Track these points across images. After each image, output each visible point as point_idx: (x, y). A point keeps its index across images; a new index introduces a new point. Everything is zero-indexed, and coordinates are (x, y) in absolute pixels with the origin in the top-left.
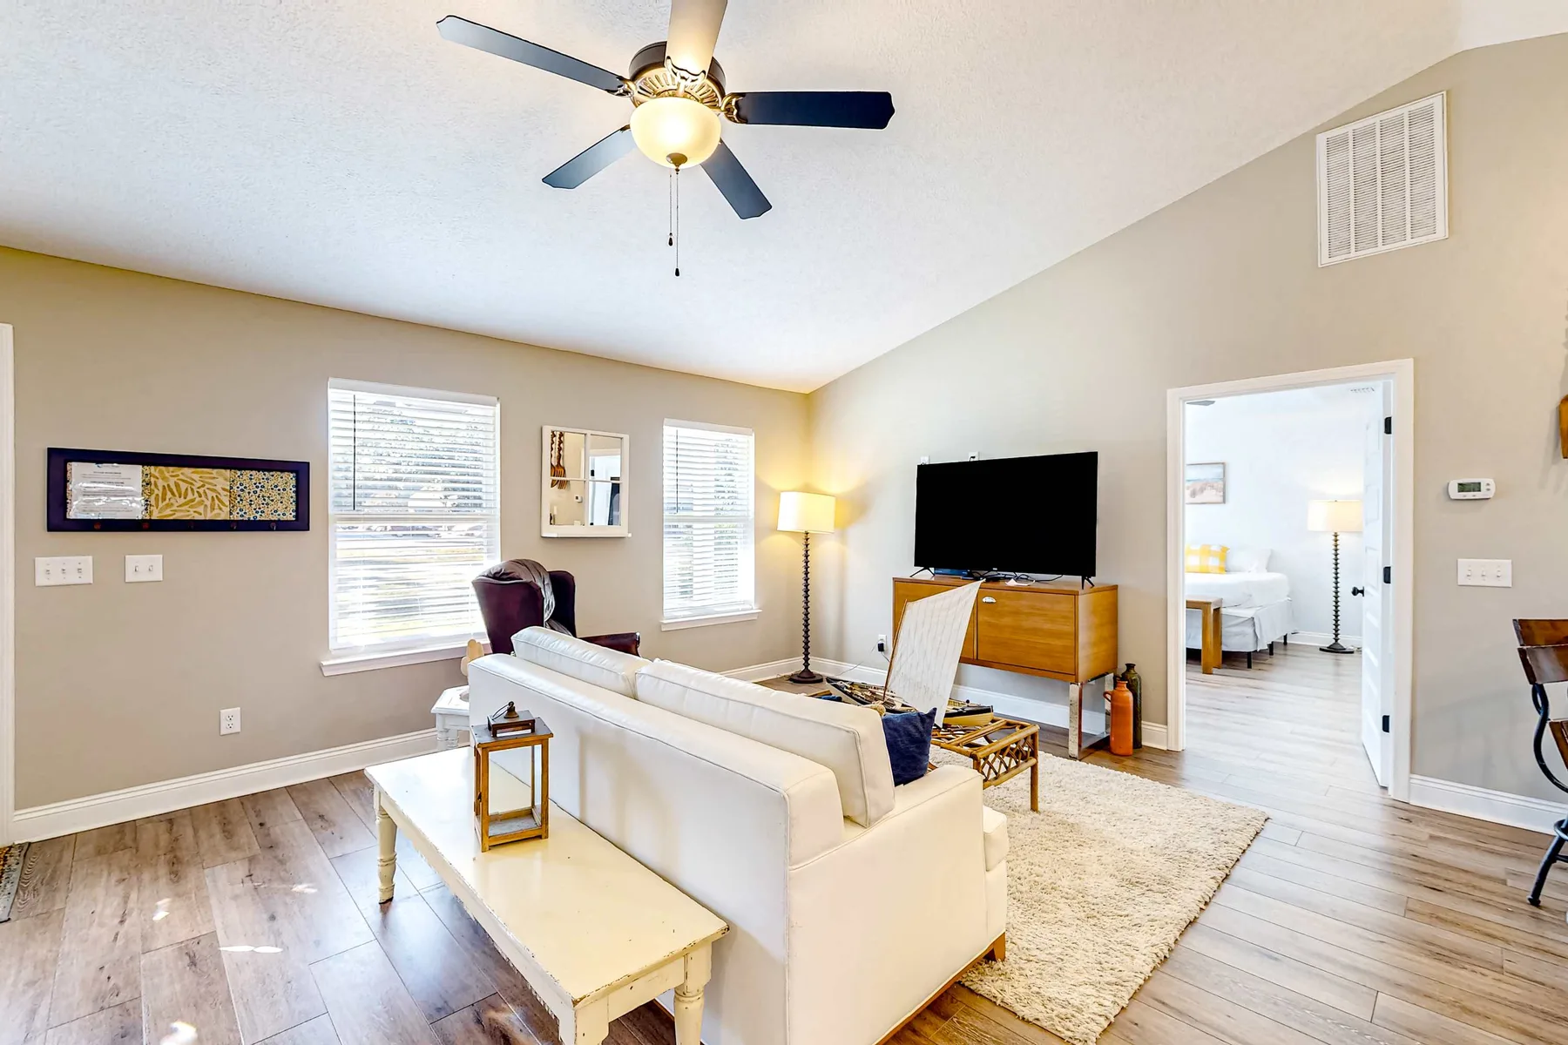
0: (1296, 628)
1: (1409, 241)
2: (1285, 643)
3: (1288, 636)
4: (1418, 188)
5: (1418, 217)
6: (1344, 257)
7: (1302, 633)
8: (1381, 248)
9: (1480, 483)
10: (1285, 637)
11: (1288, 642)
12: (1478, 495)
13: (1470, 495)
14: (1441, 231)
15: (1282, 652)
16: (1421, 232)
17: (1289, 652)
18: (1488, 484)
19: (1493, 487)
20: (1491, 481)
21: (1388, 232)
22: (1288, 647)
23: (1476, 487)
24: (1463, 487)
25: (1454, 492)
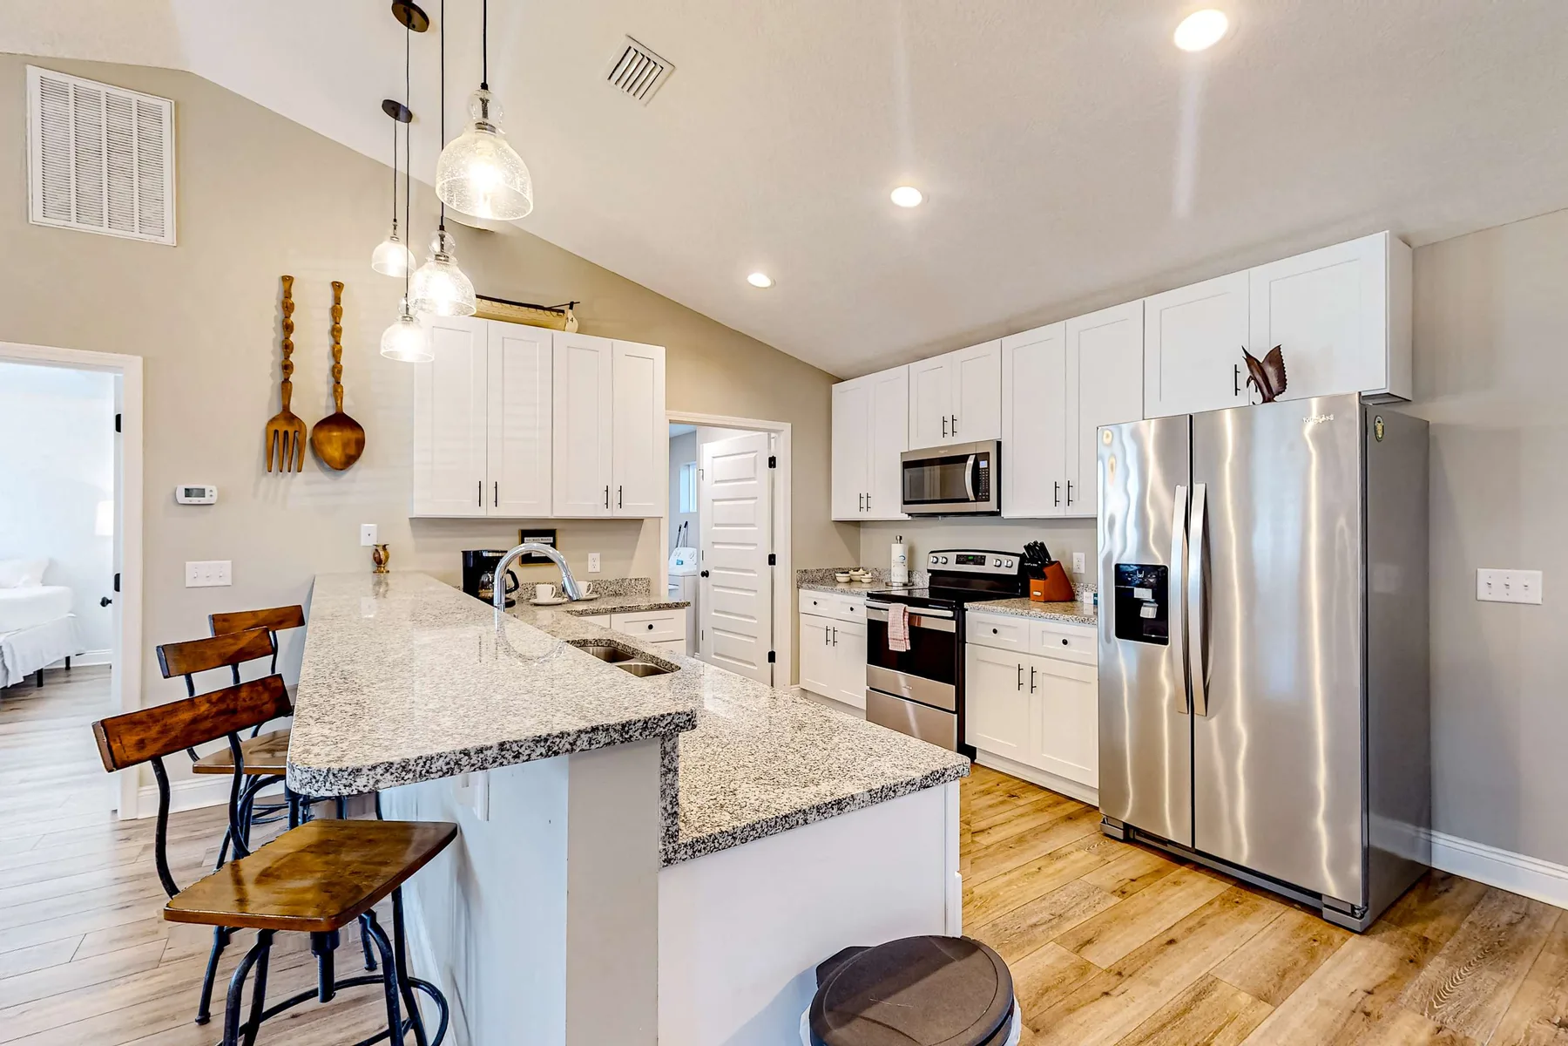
0: (83, 649)
1: (136, 234)
2: (68, 668)
3: (71, 659)
4: (145, 181)
5: (146, 213)
6: (63, 223)
7: (89, 653)
8: (105, 230)
9: (204, 489)
10: (68, 659)
11: (71, 665)
12: (202, 500)
13: (195, 500)
14: (169, 238)
15: (64, 679)
16: (147, 230)
17: (72, 678)
18: (211, 491)
19: (215, 493)
20: (214, 488)
21: (115, 216)
22: (72, 672)
23: (201, 493)
24: (188, 492)
25: (182, 498)
